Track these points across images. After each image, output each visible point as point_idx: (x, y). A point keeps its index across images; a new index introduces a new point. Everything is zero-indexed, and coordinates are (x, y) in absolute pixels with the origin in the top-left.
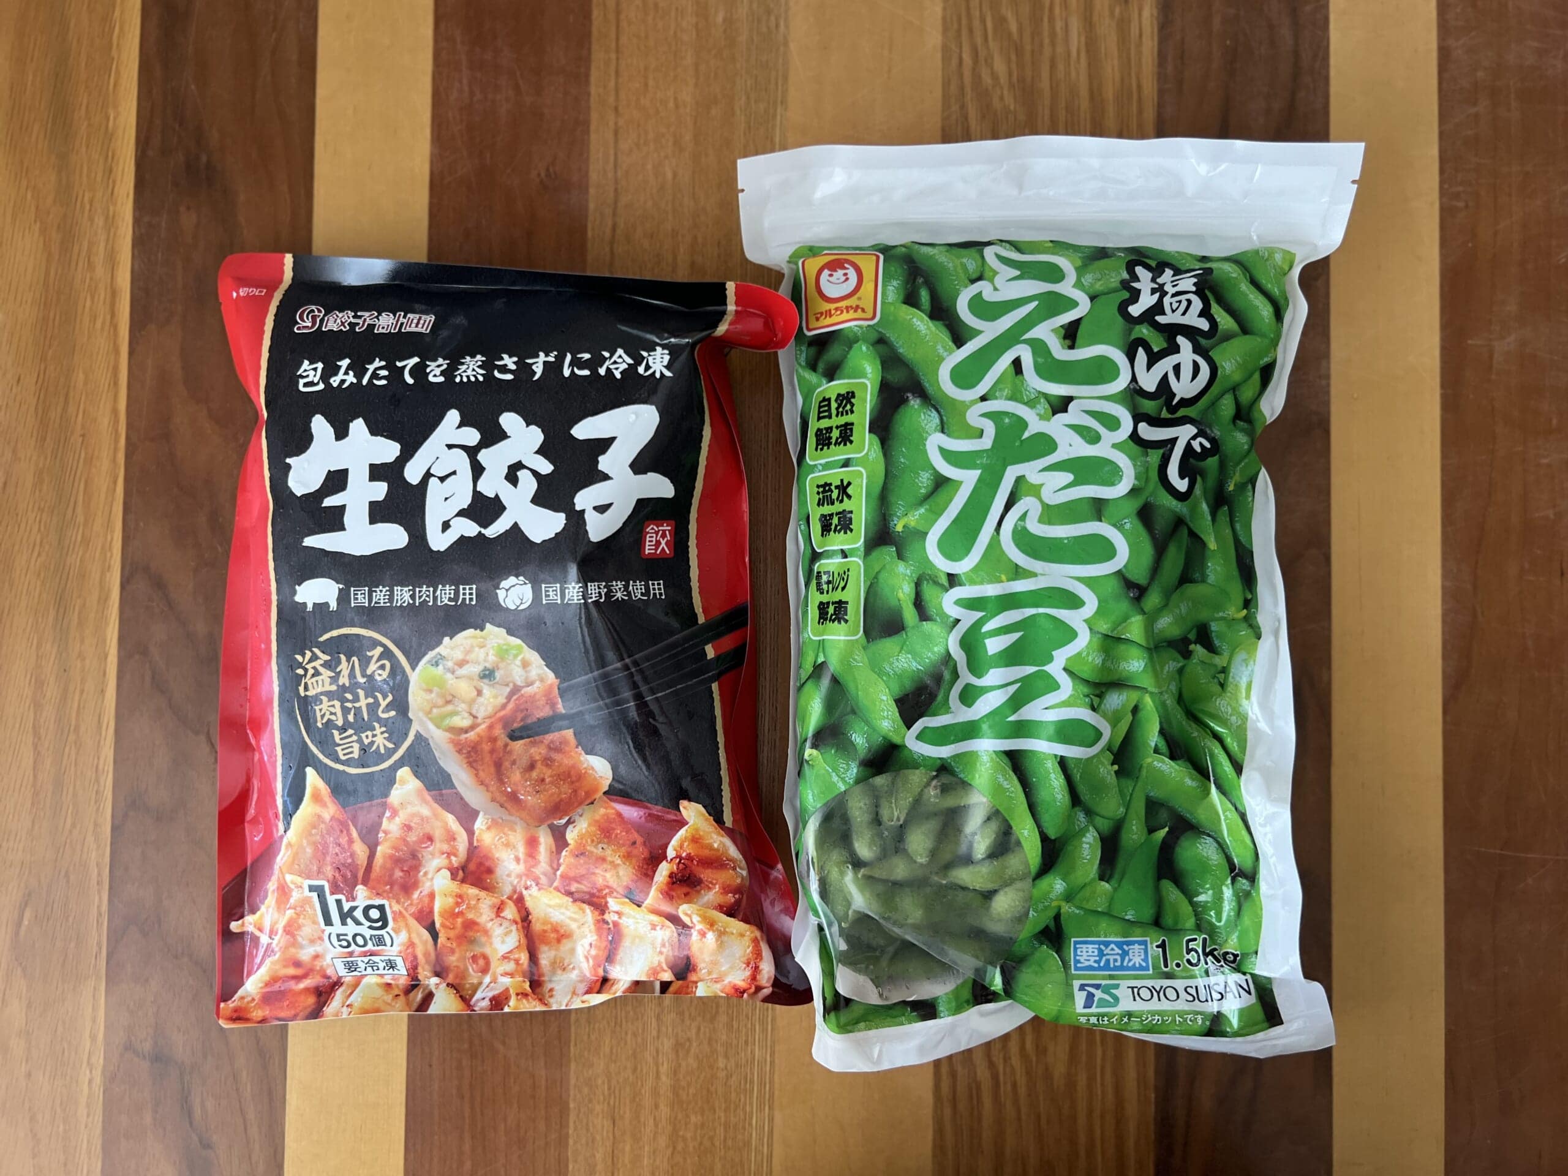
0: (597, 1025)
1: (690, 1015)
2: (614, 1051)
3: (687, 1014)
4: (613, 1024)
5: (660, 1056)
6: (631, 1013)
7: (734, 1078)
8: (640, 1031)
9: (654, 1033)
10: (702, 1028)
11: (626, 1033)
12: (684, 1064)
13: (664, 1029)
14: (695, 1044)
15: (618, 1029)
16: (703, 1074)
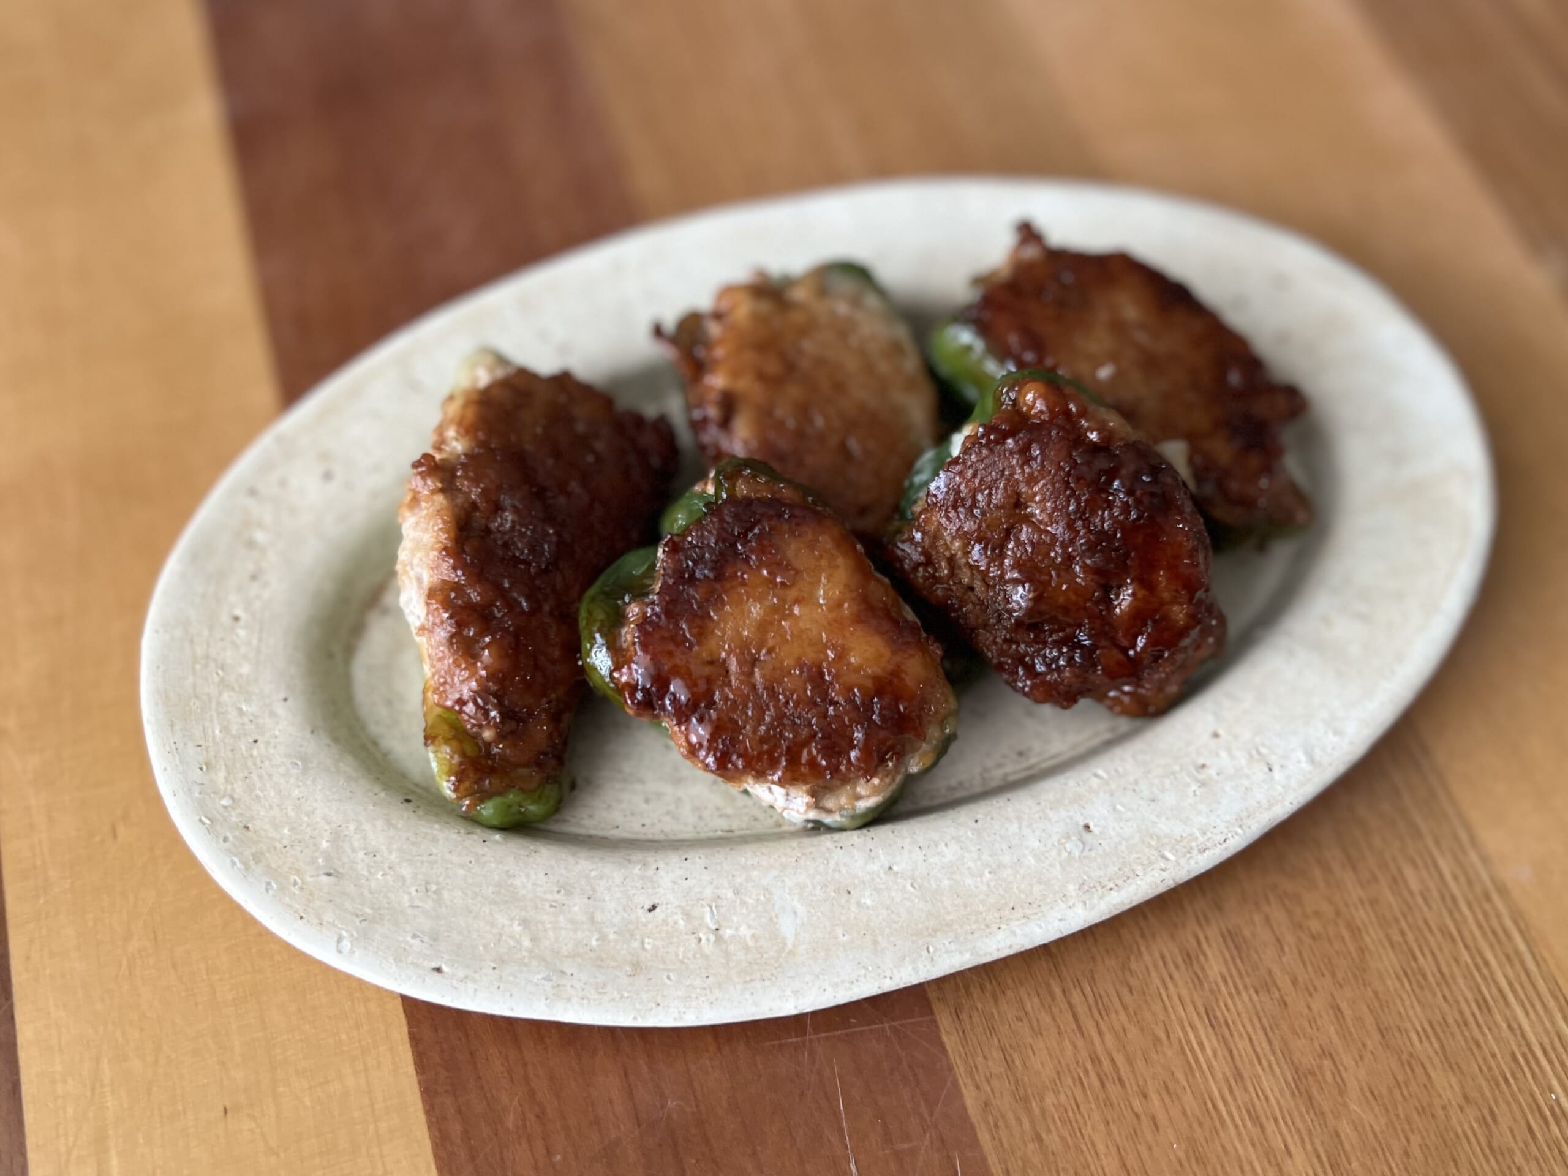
0: (1050, 1100)
1: (1294, 982)
2: (1131, 1161)
3: (1285, 982)
4: (1096, 1083)
5: (1270, 1127)
6: (1133, 1031)
7: (1504, 1121)
8: (1180, 1075)
9: (1222, 1067)
10: (1344, 1006)
11: (1145, 1096)
12: (1346, 1129)
13: (1243, 1045)
14: (1347, 1060)
15: (1113, 1090)
16: (1415, 1139)
